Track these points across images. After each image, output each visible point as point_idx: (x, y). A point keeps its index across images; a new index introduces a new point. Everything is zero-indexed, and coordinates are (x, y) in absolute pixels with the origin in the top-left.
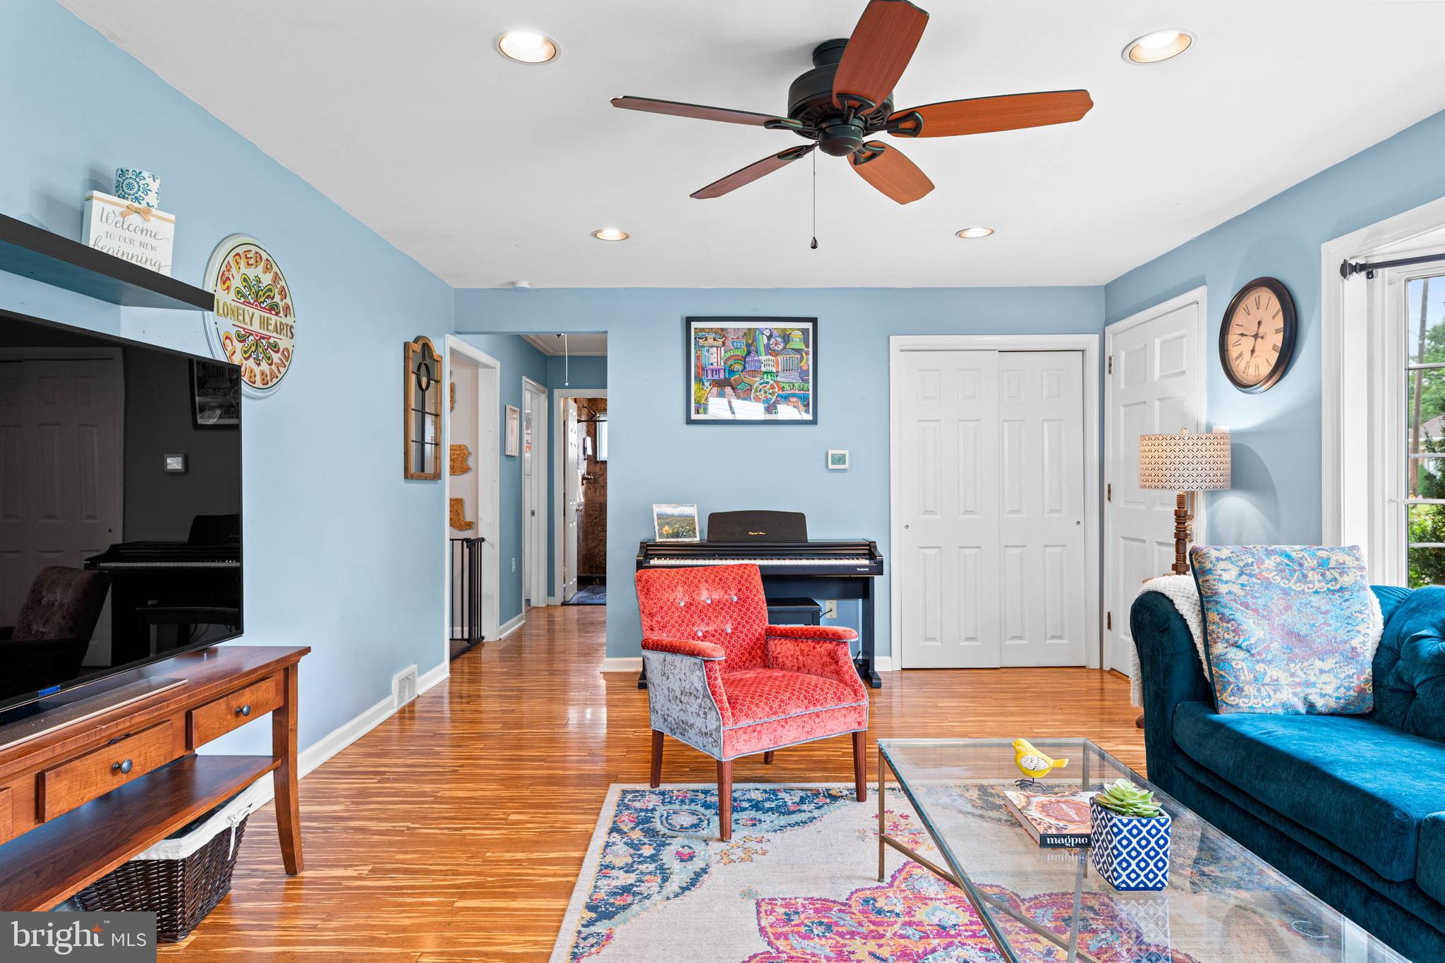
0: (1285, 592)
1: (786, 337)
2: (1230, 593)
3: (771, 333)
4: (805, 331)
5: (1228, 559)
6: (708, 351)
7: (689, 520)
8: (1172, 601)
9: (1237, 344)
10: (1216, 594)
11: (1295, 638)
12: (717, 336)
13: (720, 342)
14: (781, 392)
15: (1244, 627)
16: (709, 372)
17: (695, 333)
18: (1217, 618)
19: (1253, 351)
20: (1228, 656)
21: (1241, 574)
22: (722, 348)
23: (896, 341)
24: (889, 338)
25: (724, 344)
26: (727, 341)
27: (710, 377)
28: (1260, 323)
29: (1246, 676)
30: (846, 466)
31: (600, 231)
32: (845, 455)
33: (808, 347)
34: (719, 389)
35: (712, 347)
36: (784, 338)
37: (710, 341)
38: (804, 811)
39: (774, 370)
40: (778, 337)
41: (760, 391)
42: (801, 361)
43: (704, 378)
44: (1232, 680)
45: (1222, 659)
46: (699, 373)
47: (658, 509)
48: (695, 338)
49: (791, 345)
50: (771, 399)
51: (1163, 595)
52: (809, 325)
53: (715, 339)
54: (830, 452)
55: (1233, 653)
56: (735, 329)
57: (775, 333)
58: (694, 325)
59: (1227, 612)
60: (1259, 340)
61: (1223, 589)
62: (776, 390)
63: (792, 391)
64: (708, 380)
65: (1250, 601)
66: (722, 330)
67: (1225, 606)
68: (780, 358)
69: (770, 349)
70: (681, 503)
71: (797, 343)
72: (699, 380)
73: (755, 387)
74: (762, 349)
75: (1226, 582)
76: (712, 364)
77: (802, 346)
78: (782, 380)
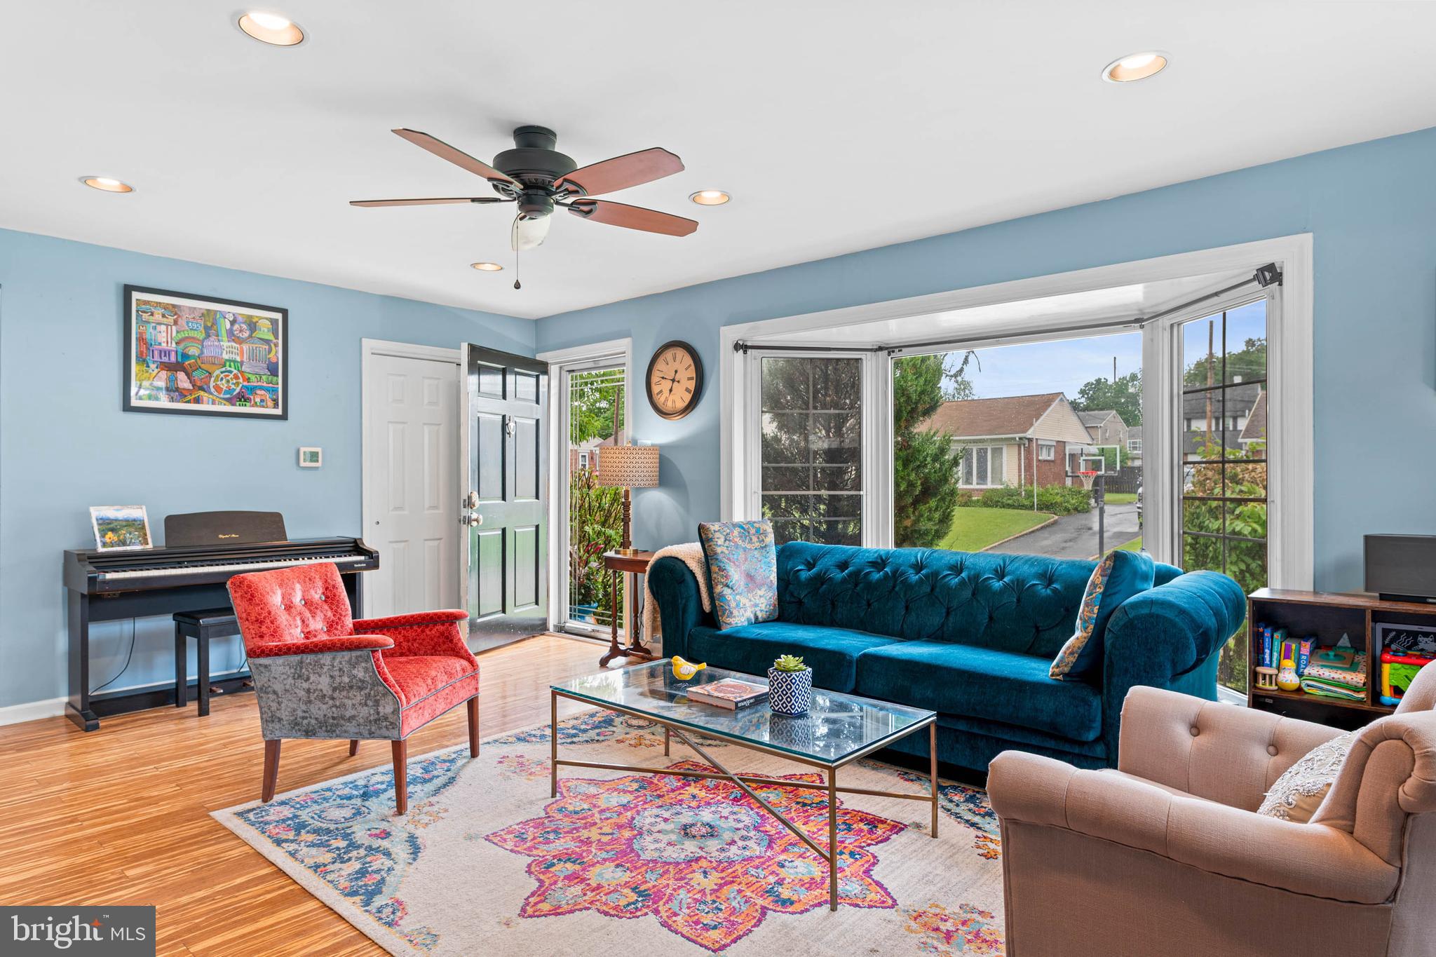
0: (745, 549)
1: (253, 326)
2: (722, 552)
3: (235, 318)
4: (274, 322)
5: (719, 531)
6: (155, 328)
7: (136, 525)
8: (684, 562)
9: (658, 383)
10: (716, 554)
11: (750, 577)
12: (166, 313)
13: (171, 320)
14: (246, 384)
15: (730, 574)
16: (156, 353)
17: (137, 305)
18: (717, 570)
19: (671, 391)
20: (724, 593)
21: (726, 540)
22: (174, 328)
23: (368, 344)
24: (361, 339)
25: (176, 323)
26: (180, 320)
27: (157, 358)
28: (676, 372)
29: (733, 604)
30: (318, 464)
31: (93, 178)
32: (318, 453)
33: (277, 338)
34: (169, 373)
35: (160, 324)
36: (249, 325)
37: (158, 317)
38: (438, 777)
39: (238, 359)
40: (243, 323)
41: (222, 379)
42: (270, 351)
43: (149, 359)
44: (727, 607)
45: (721, 595)
46: (142, 353)
47: (96, 512)
48: (137, 311)
49: (258, 334)
50: (235, 390)
51: (676, 558)
52: (279, 316)
53: (164, 316)
54: (302, 450)
55: (727, 591)
56: (190, 308)
57: (240, 319)
58: (136, 295)
59: (722, 565)
60: (676, 383)
61: (719, 550)
62: (241, 380)
63: (259, 384)
64: (154, 362)
65: (731, 556)
66: (174, 306)
67: (721, 561)
68: (245, 347)
69: (234, 335)
70: (123, 503)
71: (264, 332)
72: (142, 360)
73: (215, 375)
74: (224, 333)
75: (720, 546)
76: (160, 344)
77: (271, 337)
78: (248, 370)
